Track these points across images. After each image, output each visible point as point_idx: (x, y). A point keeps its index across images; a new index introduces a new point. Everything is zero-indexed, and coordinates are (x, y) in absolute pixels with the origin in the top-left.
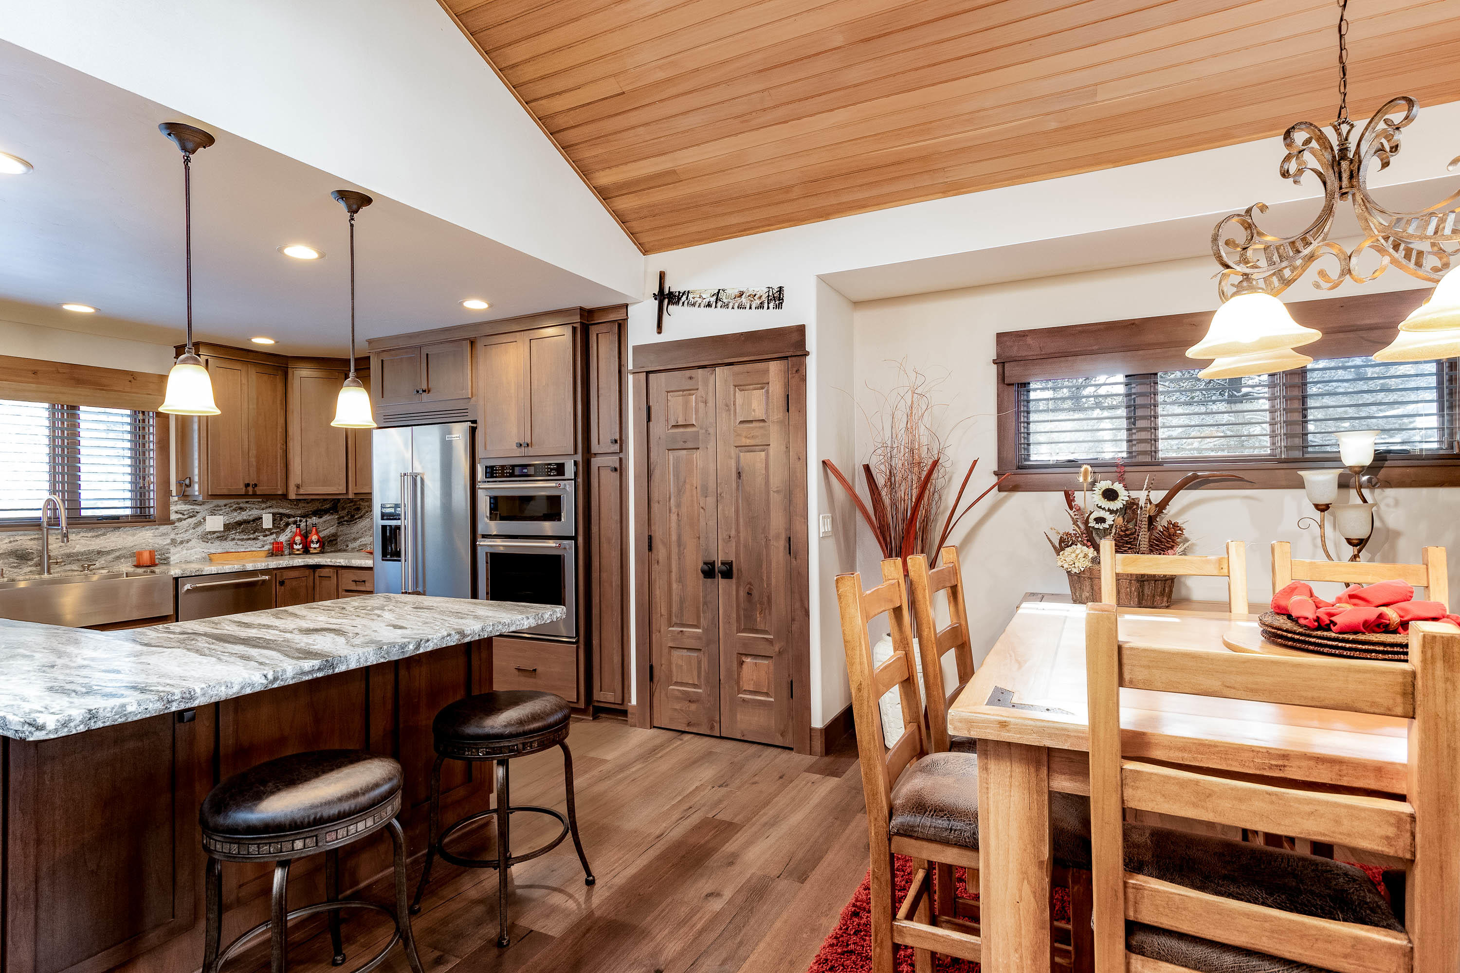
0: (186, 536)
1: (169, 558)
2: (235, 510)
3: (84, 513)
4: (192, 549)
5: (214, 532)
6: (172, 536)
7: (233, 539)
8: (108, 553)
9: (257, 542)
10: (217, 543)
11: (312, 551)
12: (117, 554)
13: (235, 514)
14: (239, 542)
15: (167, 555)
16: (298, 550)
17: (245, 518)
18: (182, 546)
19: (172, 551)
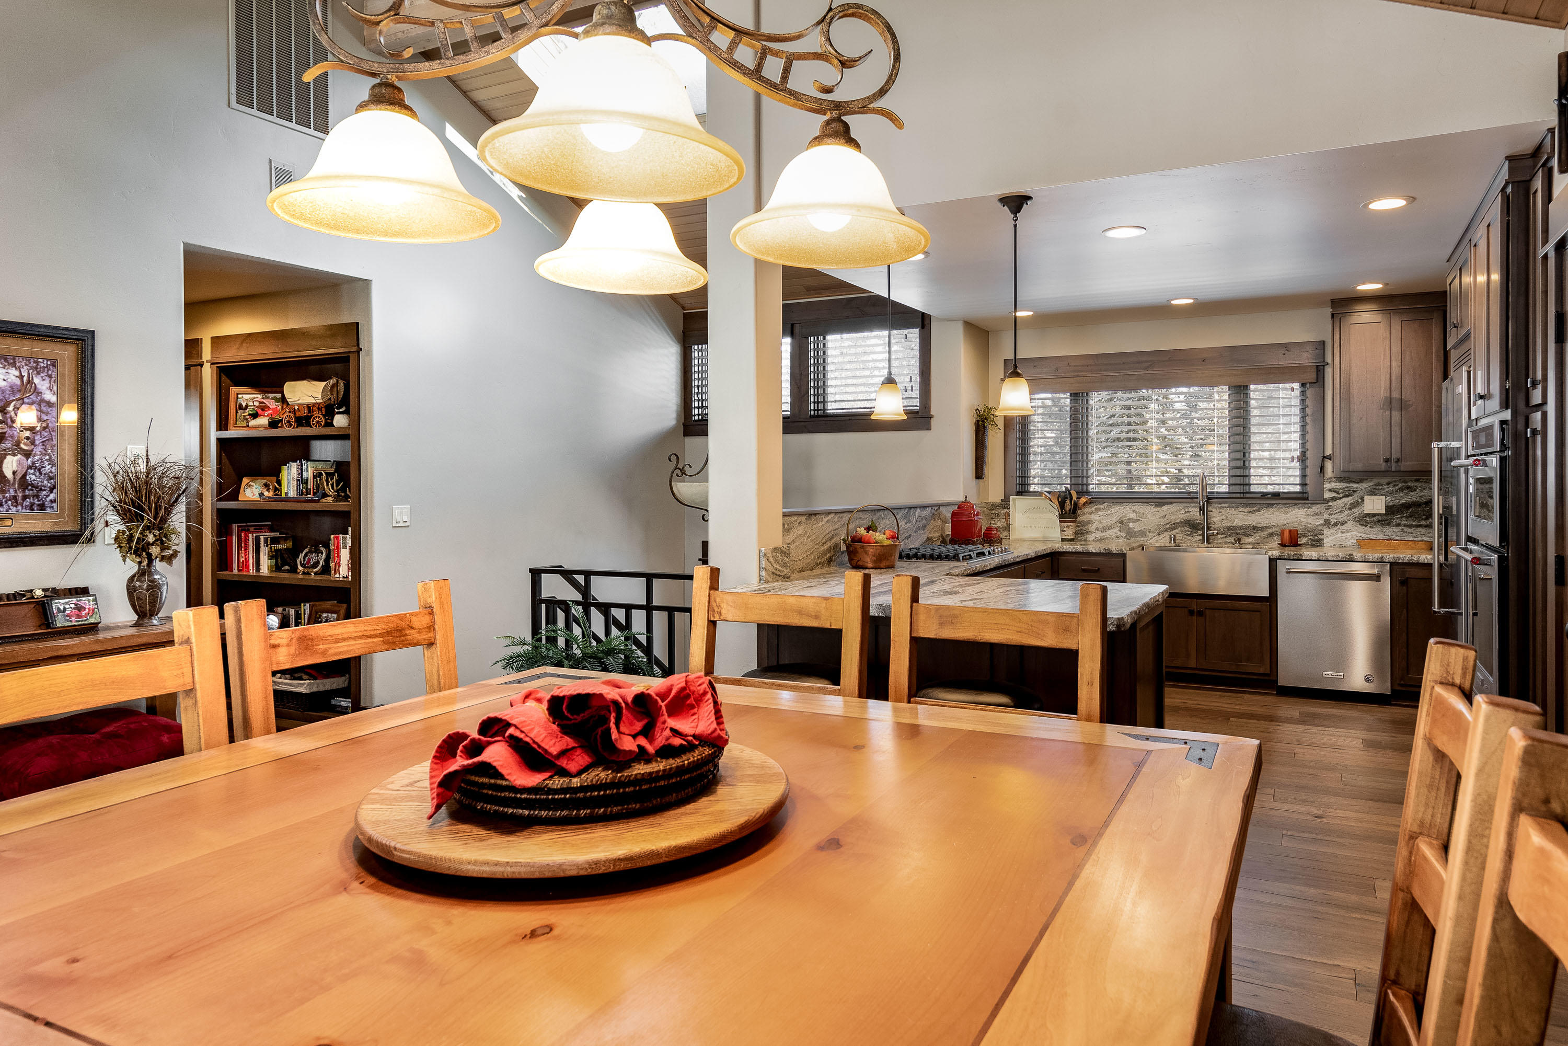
0: (1341, 517)
2: (1401, 490)
3: (1253, 489)
4: (1348, 532)
5: (1374, 515)
6: (1326, 516)
7: (1398, 525)
8: (1263, 529)
10: (1378, 528)
12: (1271, 531)
13: (1401, 494)
14: (1406, 529)
15: (1320, 536)
17: (1414, 499)
18: (1336, 528)
19: (1325, 532)
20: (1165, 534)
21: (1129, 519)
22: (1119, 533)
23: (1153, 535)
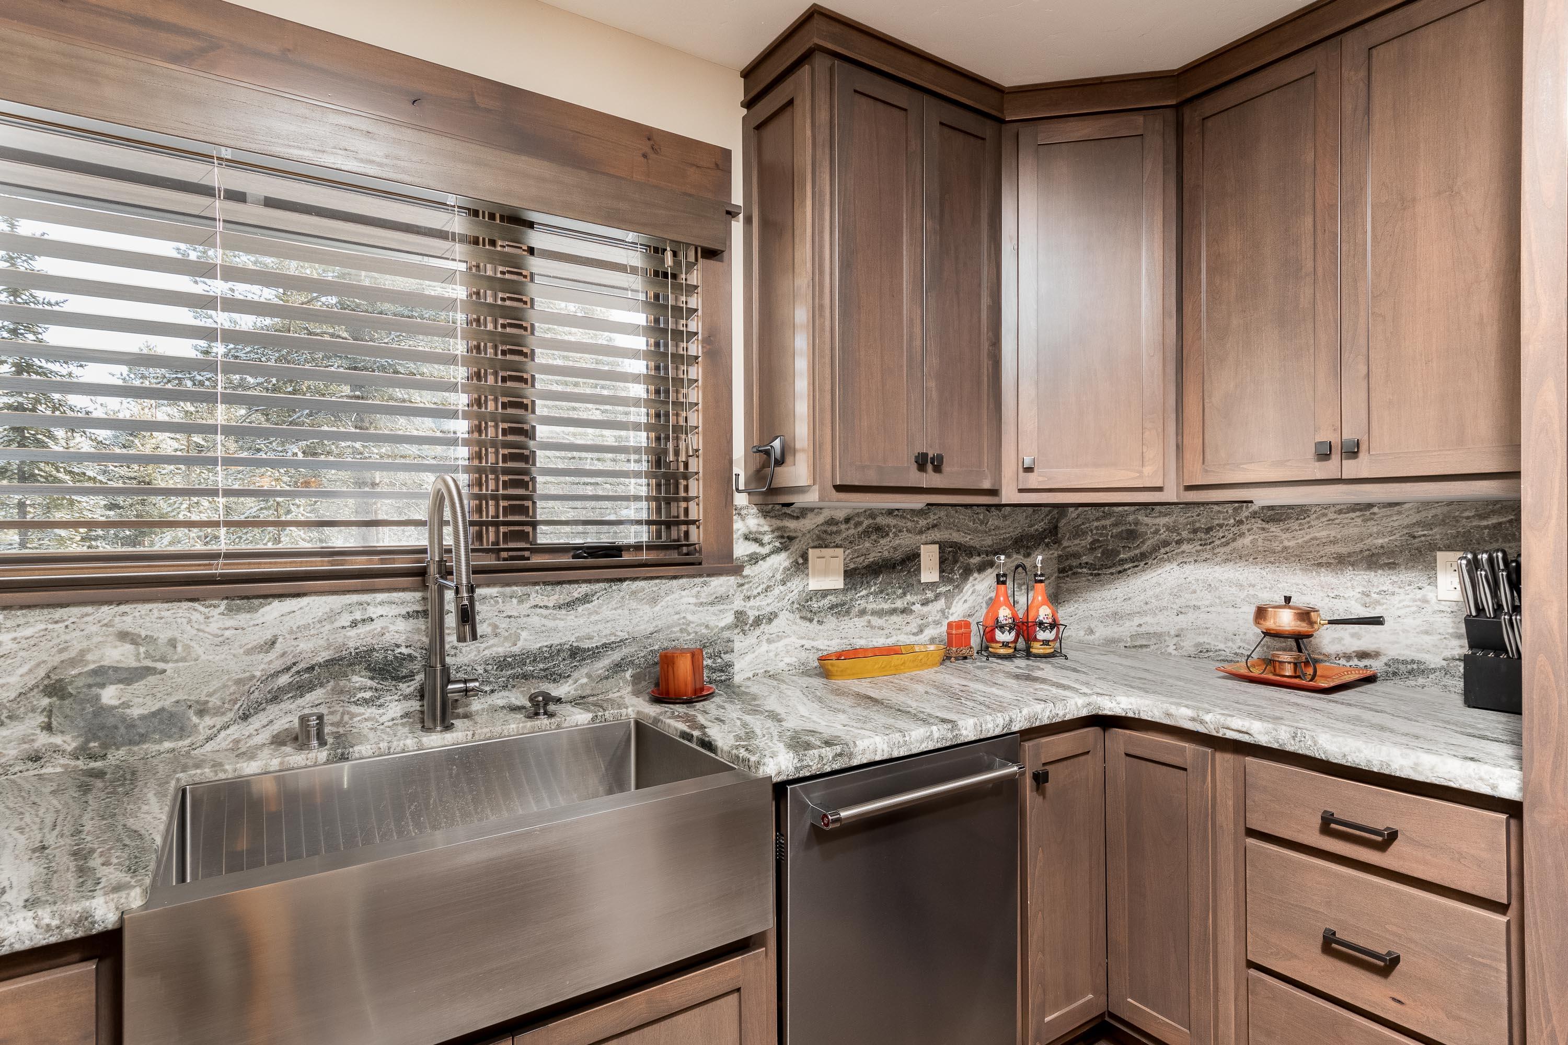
0: (765, 604)
1: (729, 665)
2: (866, 533)
3: (545, 536)
4: (779, 638)
5: (825, 594)
6: (738, 604)
7: (863, 612)
8: (595, 653)
9: (910, 618)
10: (831, 622)
11: (1037, 648)
12: (616, 656)
13: (867, 545)
14: (876, 621)
15: (726, 657)
16: (1005, 645)
17: (886, 554)
18: (758, 632)
19: (737, 645)
20: (273, 710)
21: (95, 672)
22: (43, 739)
23: (219, 721)
